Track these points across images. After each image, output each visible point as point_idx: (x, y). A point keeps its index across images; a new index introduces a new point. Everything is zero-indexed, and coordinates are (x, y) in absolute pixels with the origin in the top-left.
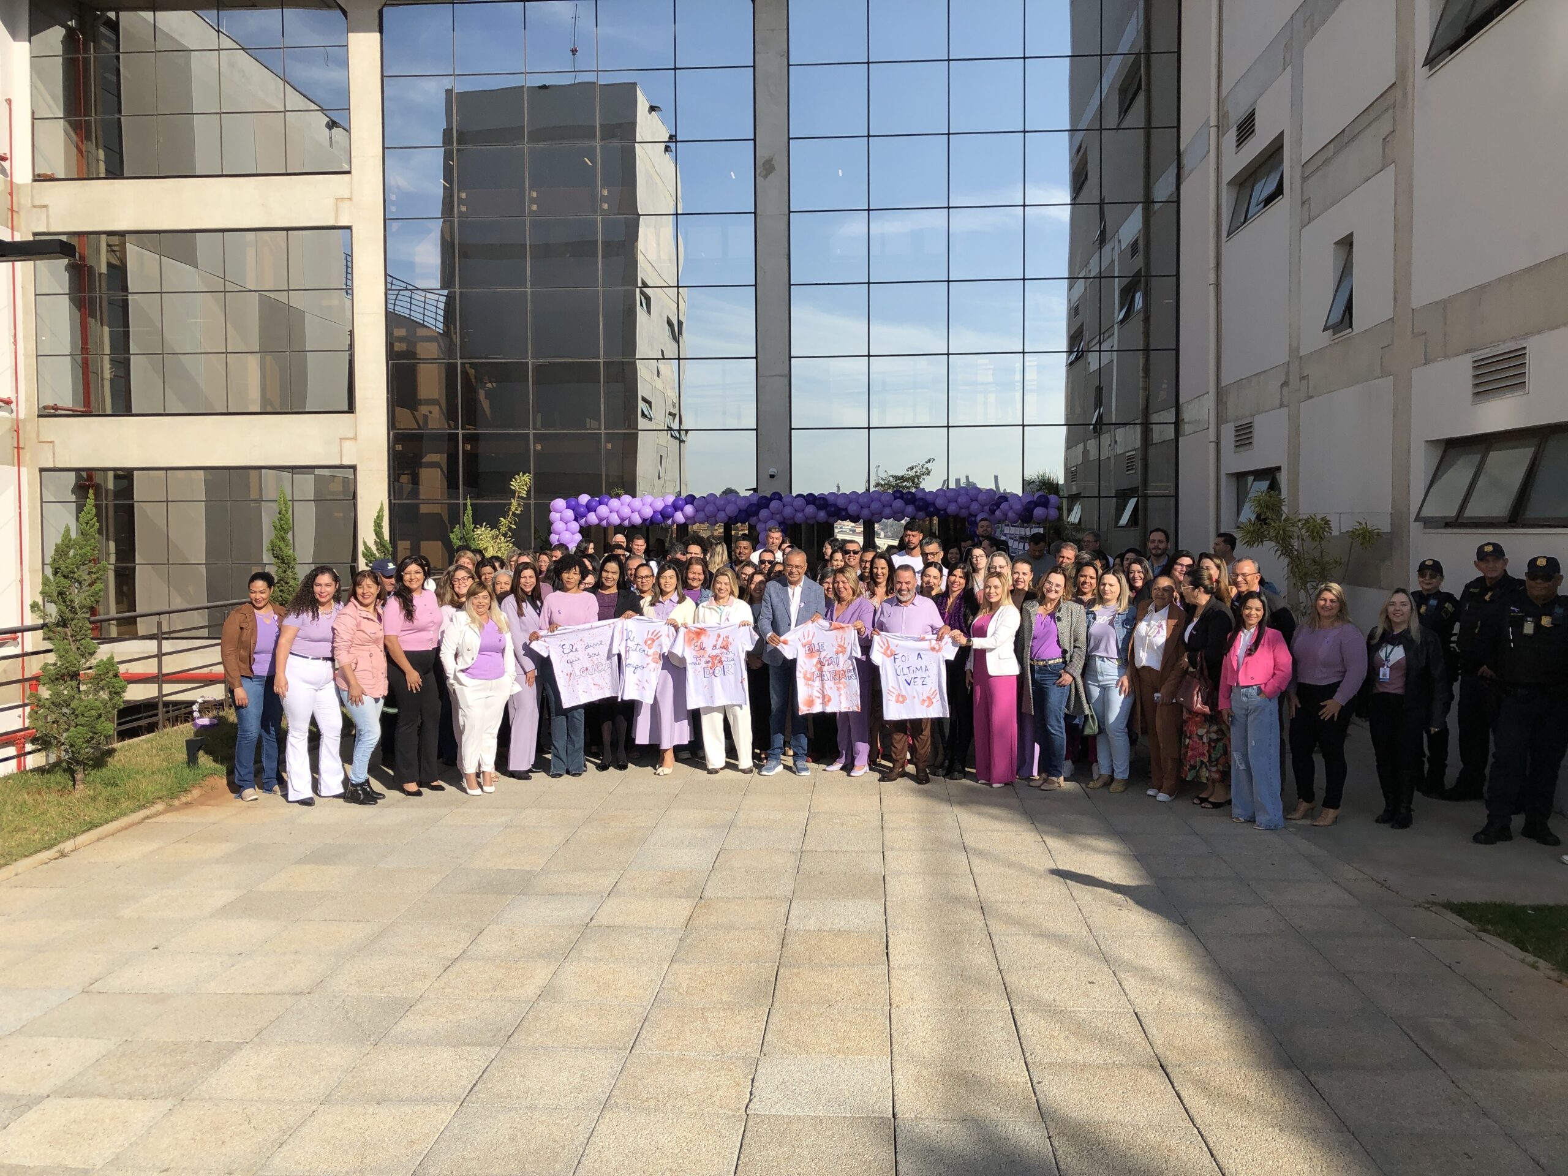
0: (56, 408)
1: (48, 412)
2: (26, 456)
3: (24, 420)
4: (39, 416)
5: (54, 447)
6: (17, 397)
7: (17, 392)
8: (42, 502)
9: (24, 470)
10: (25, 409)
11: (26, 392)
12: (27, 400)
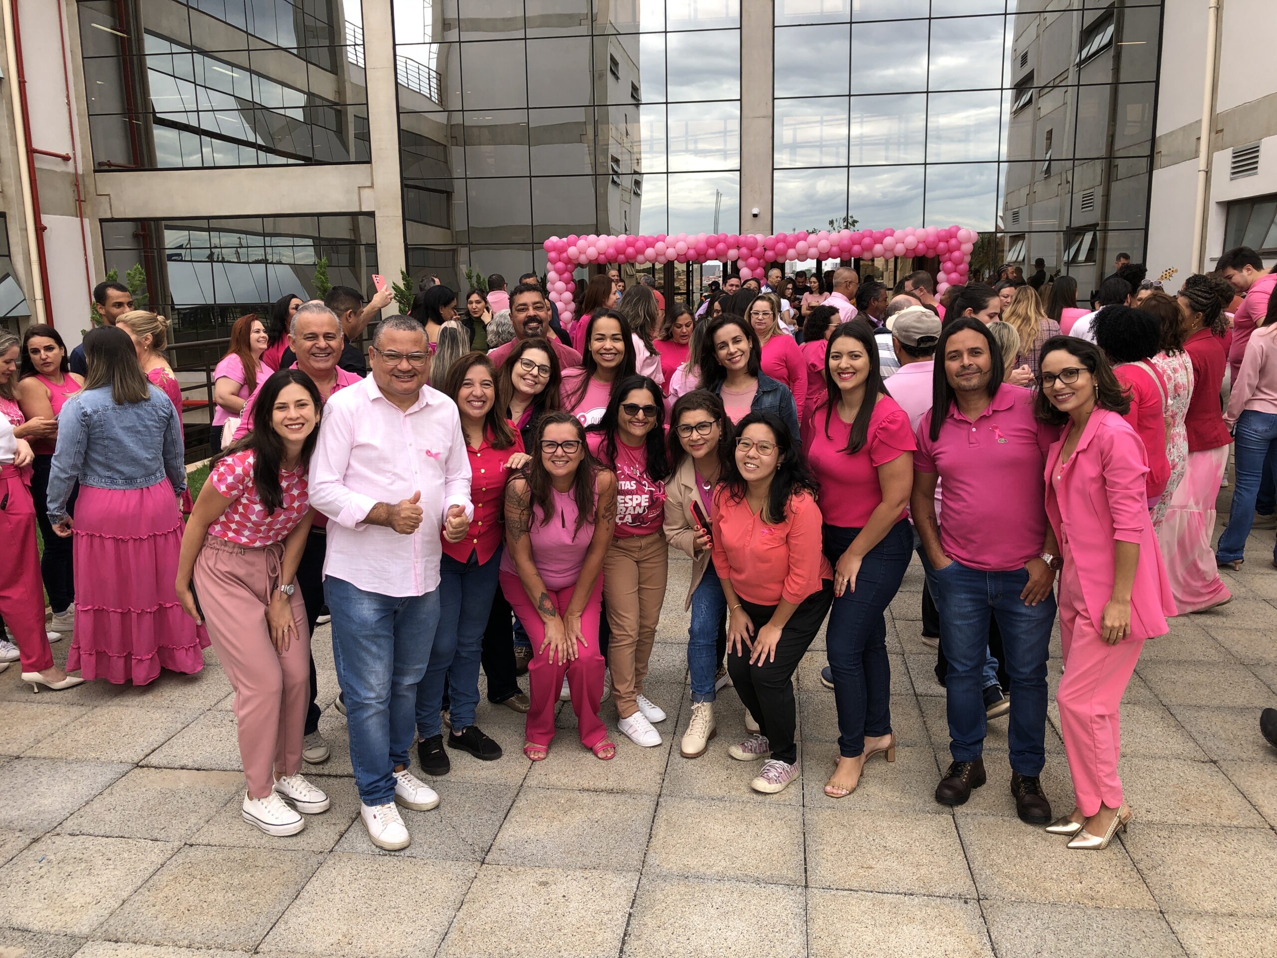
0: (110, 165)
1: (102, 167)
2: (87, 208)
3: (83, 175)
4: (95, 171)
5: (110, 199)
6: (74, 154)
7: (74, 149)
8: (104, 250)
9: (86, 221)
10: (82, 164)
11: (82, 149)
12: (84, 156)
